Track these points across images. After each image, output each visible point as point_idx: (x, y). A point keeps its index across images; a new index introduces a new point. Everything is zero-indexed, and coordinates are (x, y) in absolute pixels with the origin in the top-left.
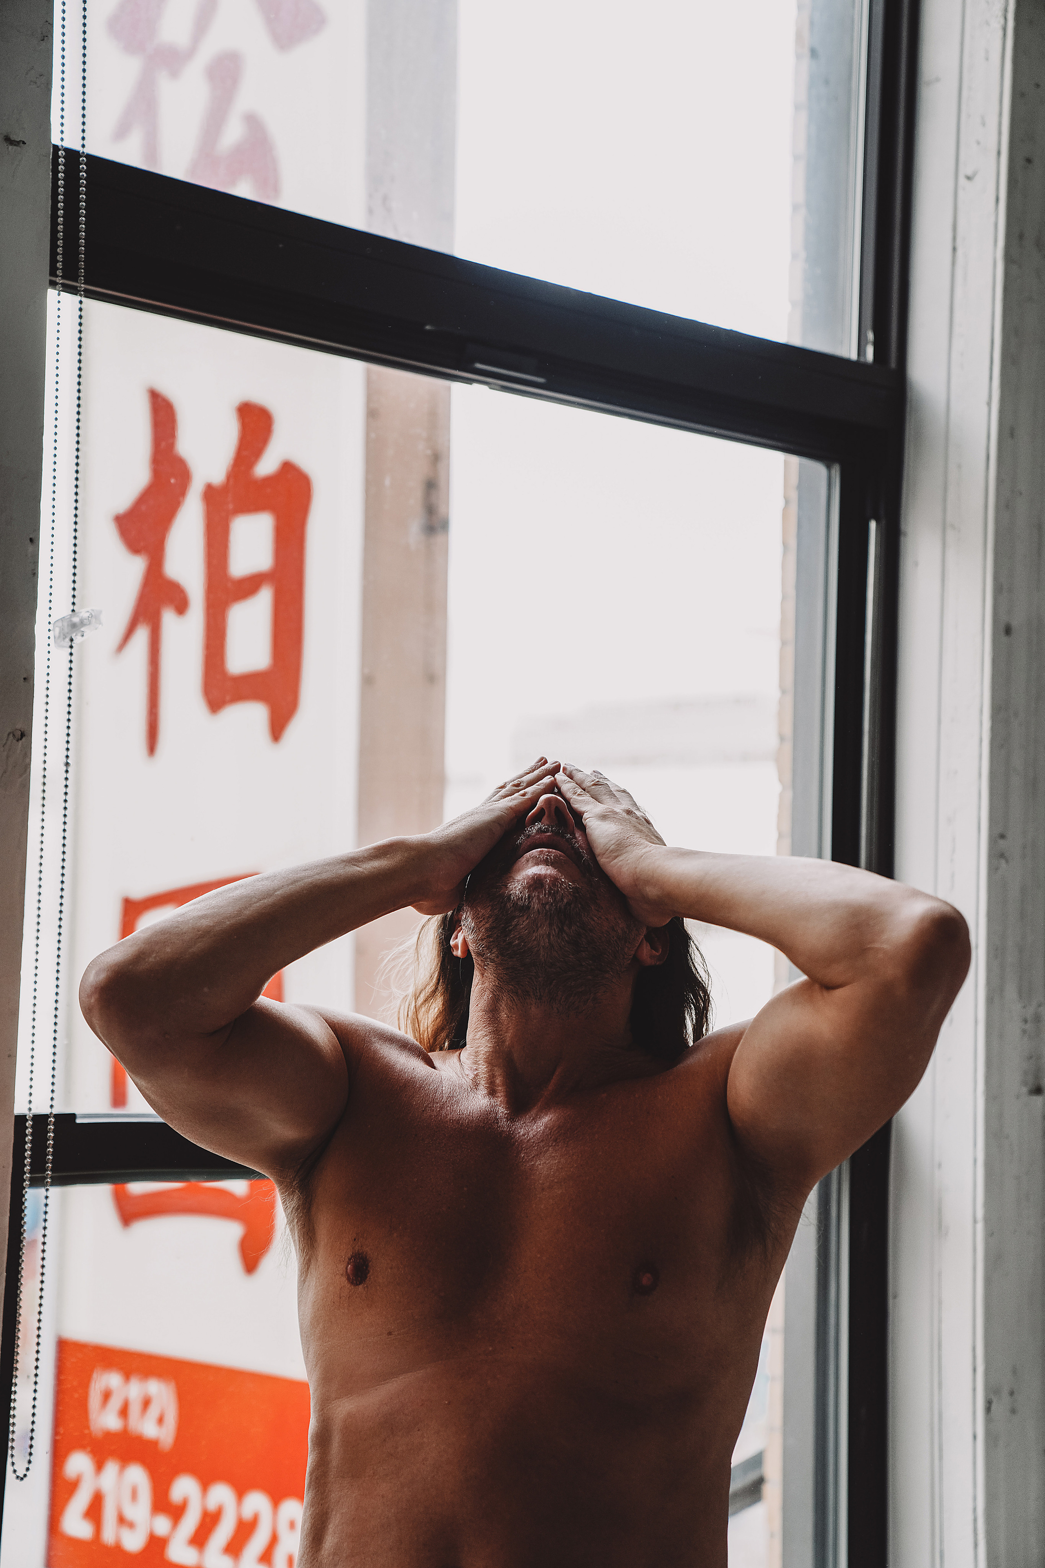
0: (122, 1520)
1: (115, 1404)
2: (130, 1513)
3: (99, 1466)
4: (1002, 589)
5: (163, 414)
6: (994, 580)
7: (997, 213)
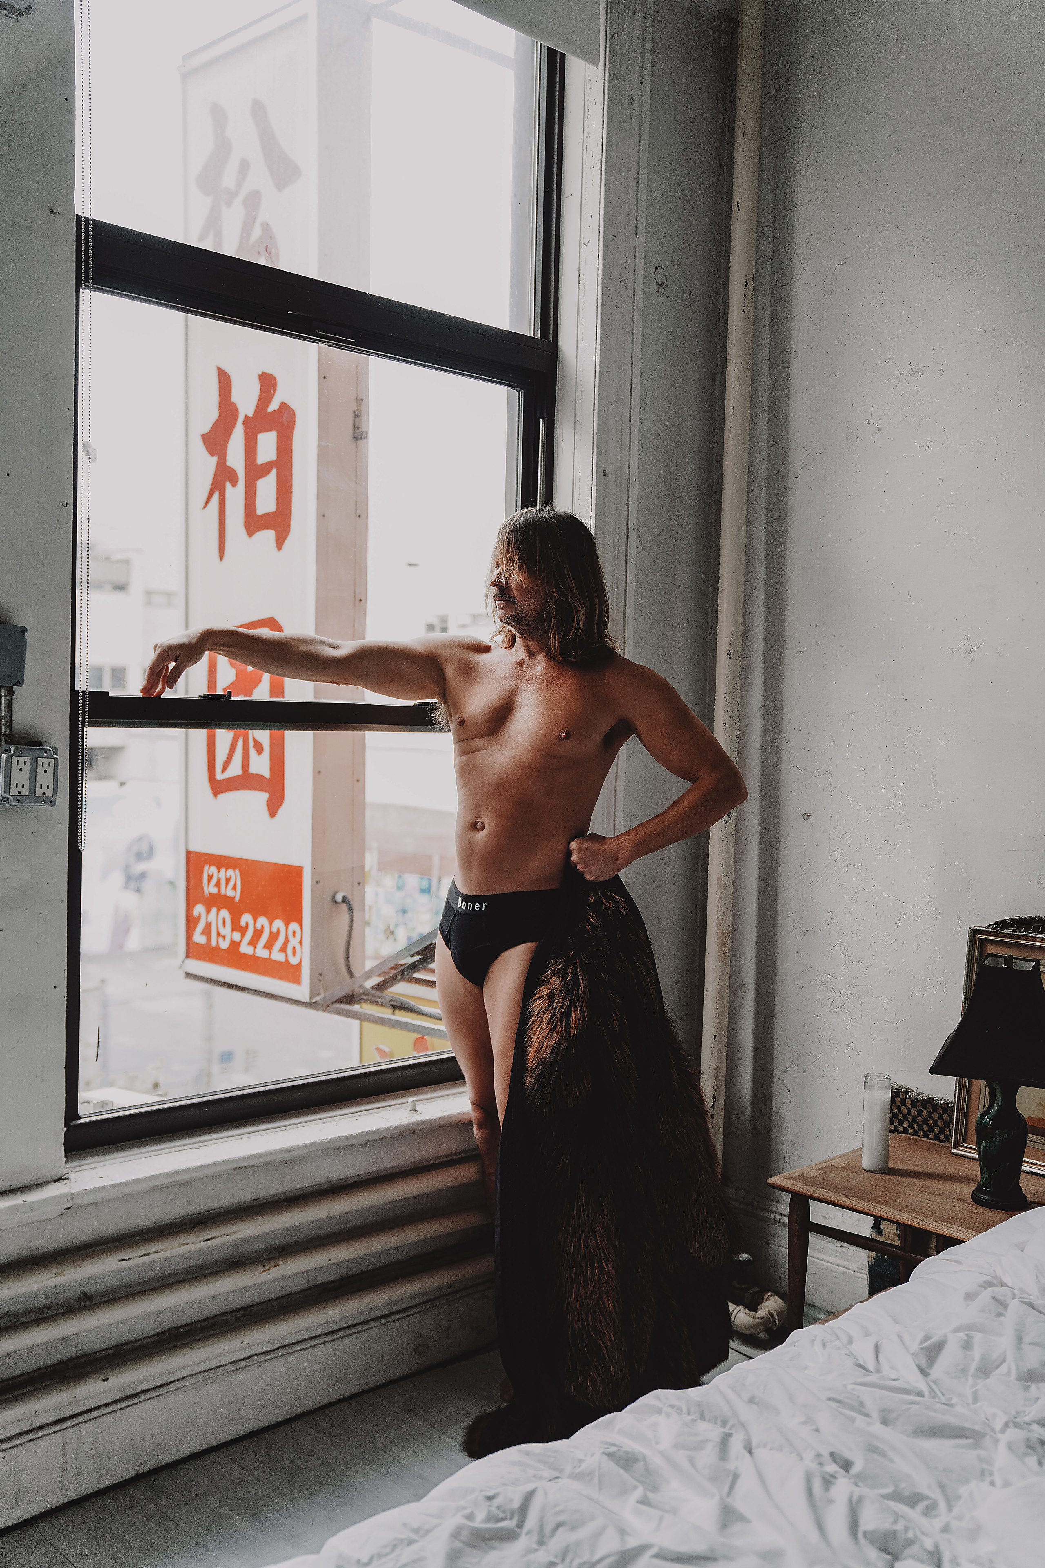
0: (219, 934)
1: (214, 881)
2: (223, 932)
3: (208, 911)
4: (602, 452)
5: (224, 380)
6: (598, 448)
7: (598, 262)
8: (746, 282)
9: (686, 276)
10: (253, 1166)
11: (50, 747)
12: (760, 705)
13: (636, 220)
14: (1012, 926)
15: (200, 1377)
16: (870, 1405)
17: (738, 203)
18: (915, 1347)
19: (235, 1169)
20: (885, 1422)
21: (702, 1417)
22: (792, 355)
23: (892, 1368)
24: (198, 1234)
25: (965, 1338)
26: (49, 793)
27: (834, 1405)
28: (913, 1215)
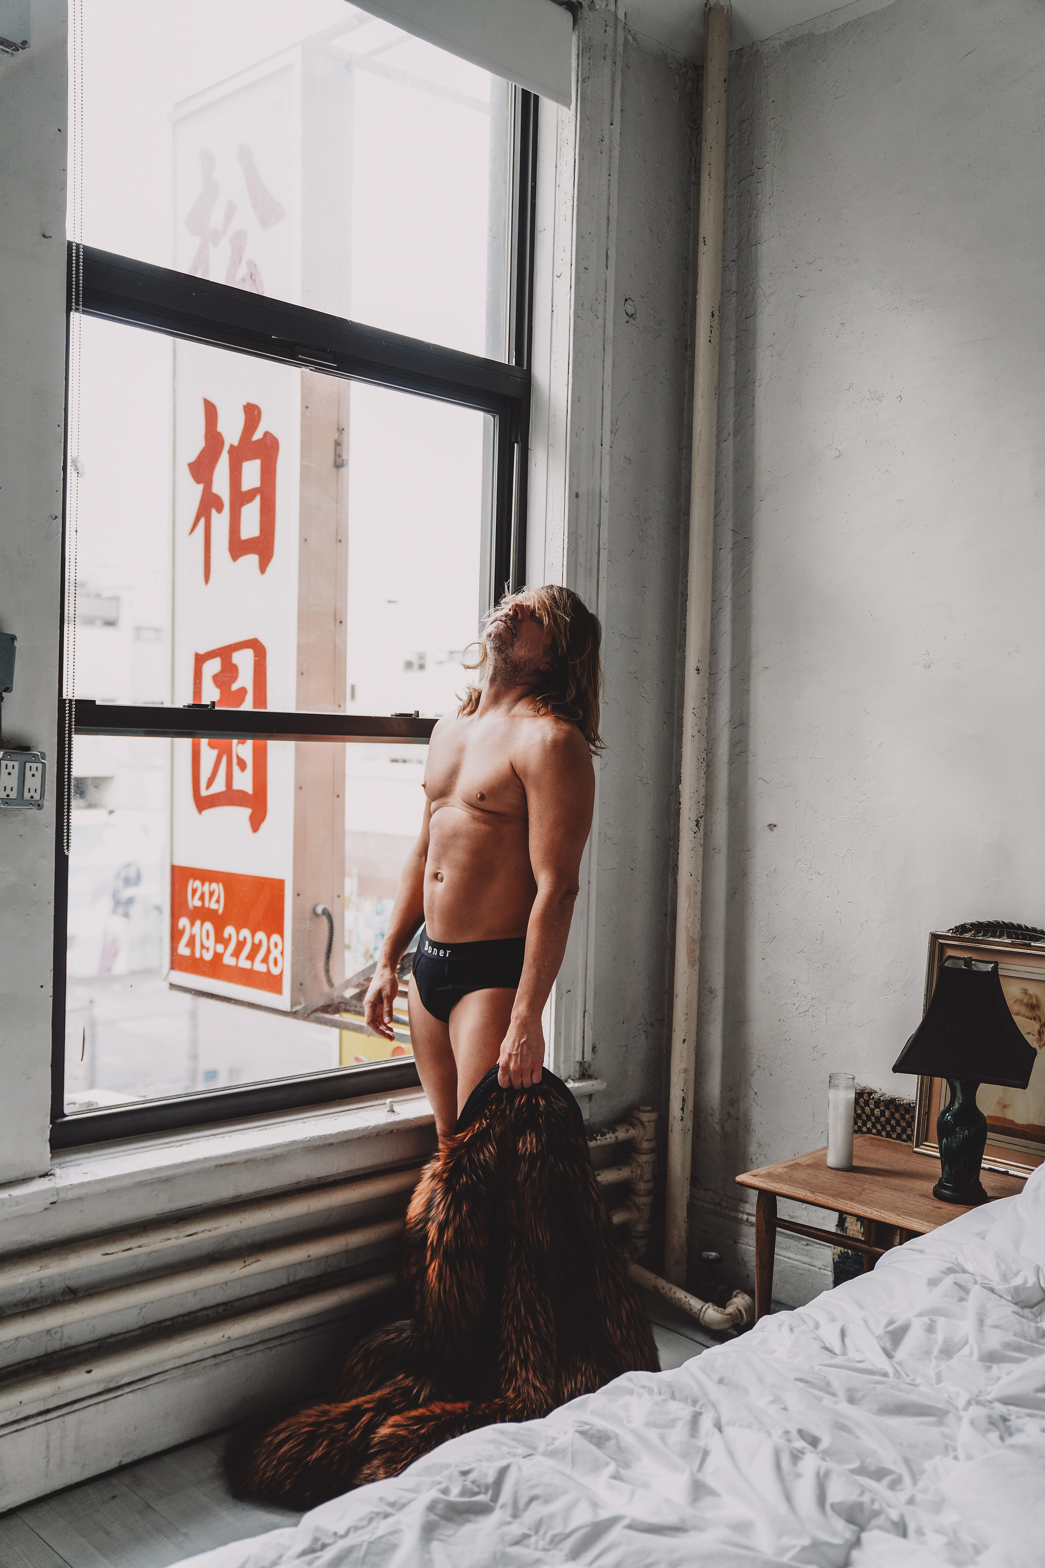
0: (202, 946)
1: (198, 895)
2: (206, 943)
3: (192, 924)
4: (574, 475)
5: (211, 411)
6: (570, 471)
7: (571, 293)
8: (712, 313)
9: (654, 308)
10: (234, 1164)
11: (38, 752)
12: (727, 719)
13: (607, 254)
14: (970, 930)
15: (181, 1371)
16: (837, 1385)
17: (704, 238)
18: (879, 1330)
19: (216, 1166)
20: (851, 1400)
21: (673, 1397)
22: (757, 384)
23: (858, 1351)
24: (181, 1230)
25: (929, 1322)
26: (37, 797)
27: (801, 1385)
28: (877, 1209)
